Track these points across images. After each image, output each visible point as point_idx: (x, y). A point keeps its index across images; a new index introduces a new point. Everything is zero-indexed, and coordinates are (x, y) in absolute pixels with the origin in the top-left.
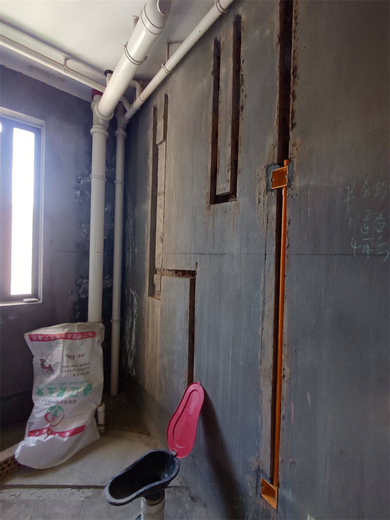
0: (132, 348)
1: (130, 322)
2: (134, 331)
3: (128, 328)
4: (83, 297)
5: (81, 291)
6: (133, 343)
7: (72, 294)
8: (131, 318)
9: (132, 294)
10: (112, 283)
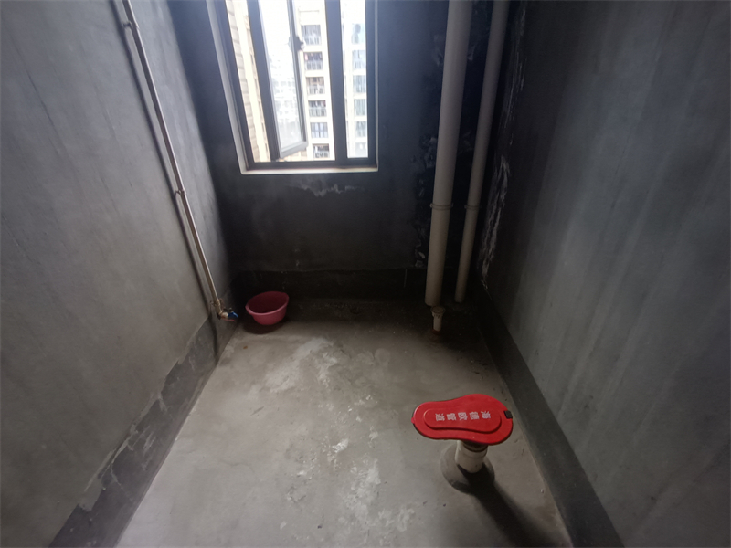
0: (490, 251)
1: (494, 212)
2: (495, 228)
3: (489, 220)
4: (429, 165)
5: (427, 157)
6: (493, 245)
7: (415, 160)
8: (495, 207)
9: (503, 168)
10: (473, 144)
